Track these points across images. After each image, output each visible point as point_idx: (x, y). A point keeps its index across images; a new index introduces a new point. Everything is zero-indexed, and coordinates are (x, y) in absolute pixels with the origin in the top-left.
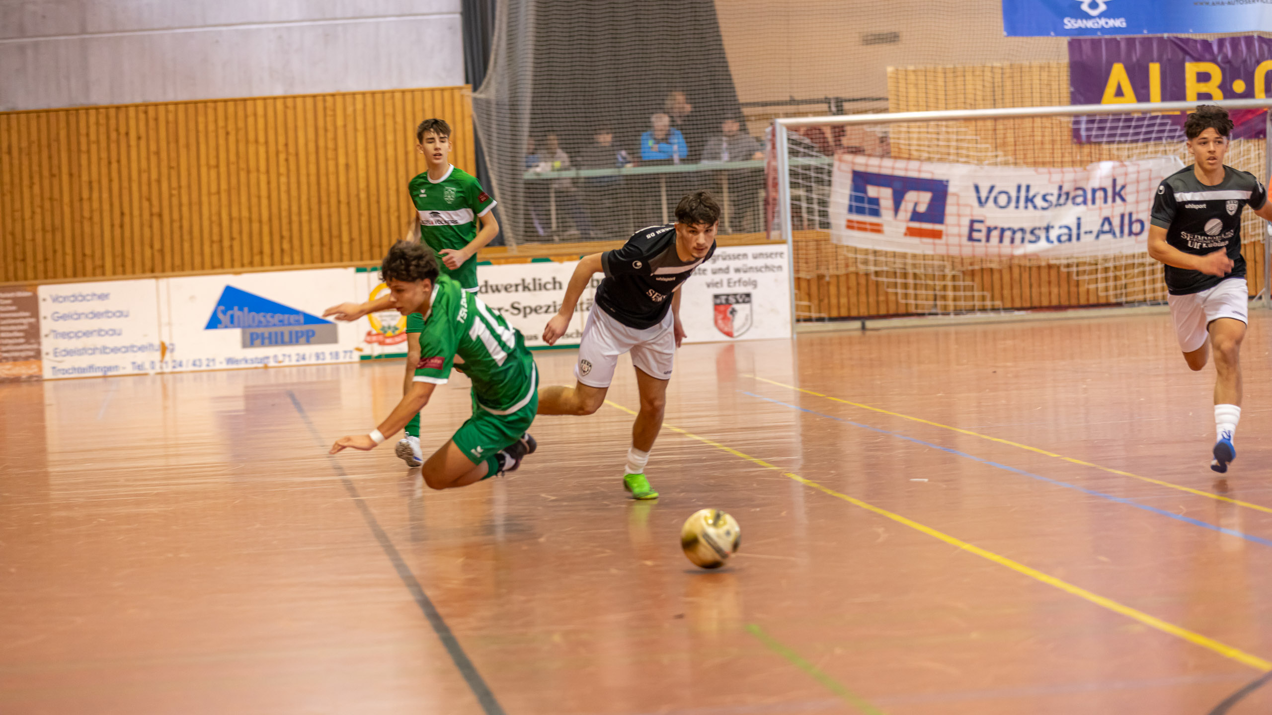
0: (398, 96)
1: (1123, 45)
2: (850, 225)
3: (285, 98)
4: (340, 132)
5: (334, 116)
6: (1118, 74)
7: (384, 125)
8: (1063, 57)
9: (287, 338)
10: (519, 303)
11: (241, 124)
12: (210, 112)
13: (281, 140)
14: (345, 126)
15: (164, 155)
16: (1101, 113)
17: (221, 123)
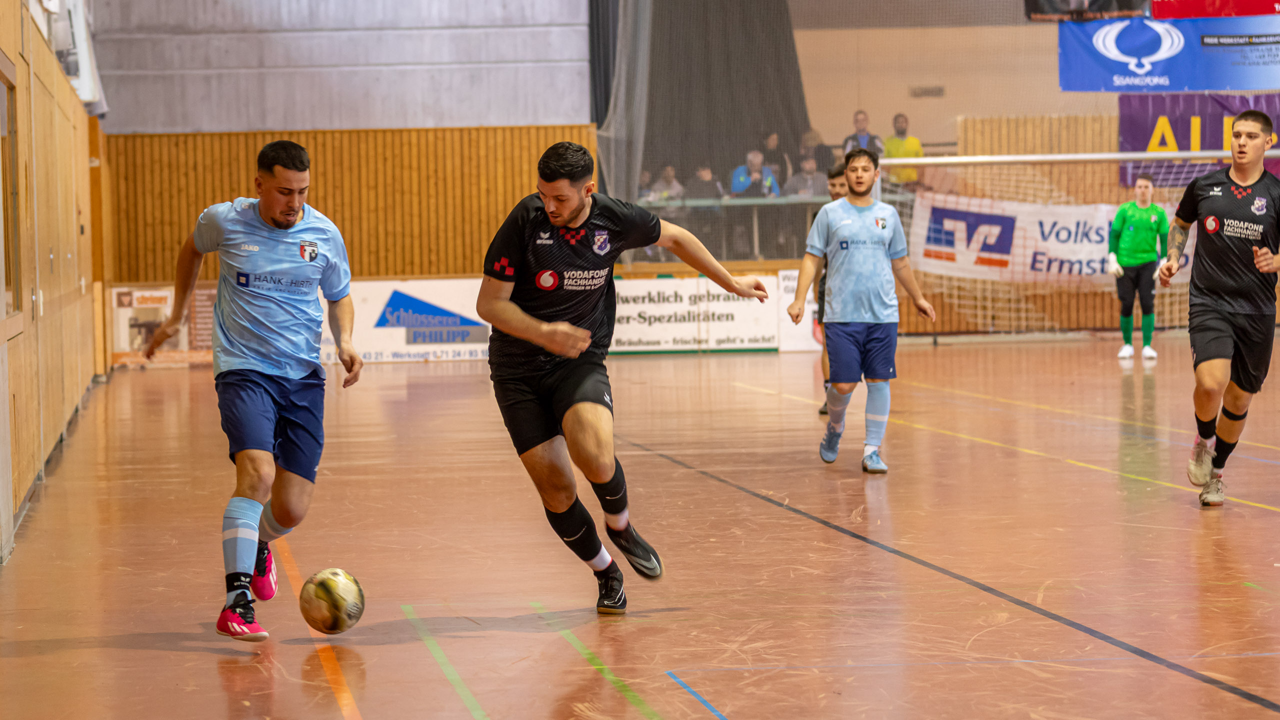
0: (533, 132)
1: (1168, 101)
2: (928, 254)
3: (435, 131)
4: (483, 162)
5: (478, 148)
6: (1163, 125)
7: (521, 157)
8: (1114, 112)
9: (445, 336)
10: (645, 313)
11: (397, 152)
12: (371, 139)
13: (432, 166)
14: (487, 156)
15: (330, 176)
16: (1146, 160)
17: (380, 150)
